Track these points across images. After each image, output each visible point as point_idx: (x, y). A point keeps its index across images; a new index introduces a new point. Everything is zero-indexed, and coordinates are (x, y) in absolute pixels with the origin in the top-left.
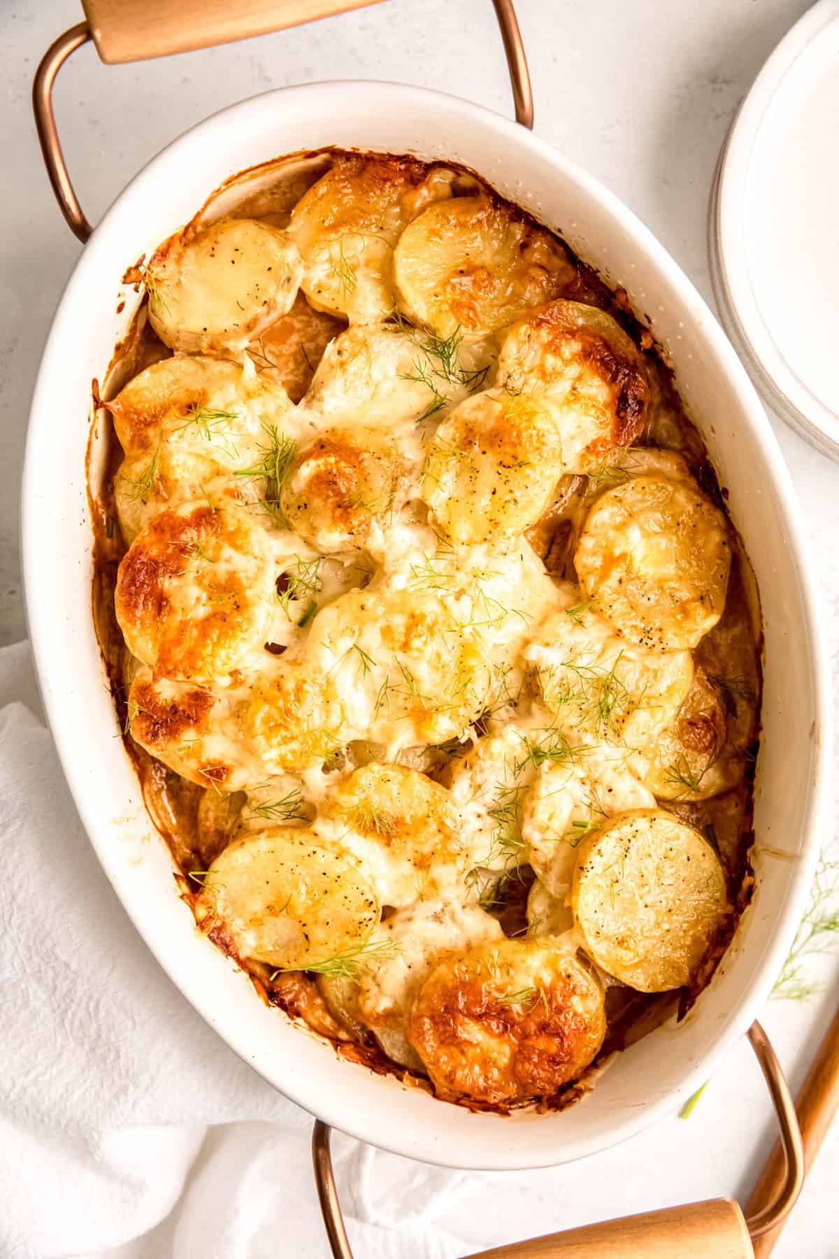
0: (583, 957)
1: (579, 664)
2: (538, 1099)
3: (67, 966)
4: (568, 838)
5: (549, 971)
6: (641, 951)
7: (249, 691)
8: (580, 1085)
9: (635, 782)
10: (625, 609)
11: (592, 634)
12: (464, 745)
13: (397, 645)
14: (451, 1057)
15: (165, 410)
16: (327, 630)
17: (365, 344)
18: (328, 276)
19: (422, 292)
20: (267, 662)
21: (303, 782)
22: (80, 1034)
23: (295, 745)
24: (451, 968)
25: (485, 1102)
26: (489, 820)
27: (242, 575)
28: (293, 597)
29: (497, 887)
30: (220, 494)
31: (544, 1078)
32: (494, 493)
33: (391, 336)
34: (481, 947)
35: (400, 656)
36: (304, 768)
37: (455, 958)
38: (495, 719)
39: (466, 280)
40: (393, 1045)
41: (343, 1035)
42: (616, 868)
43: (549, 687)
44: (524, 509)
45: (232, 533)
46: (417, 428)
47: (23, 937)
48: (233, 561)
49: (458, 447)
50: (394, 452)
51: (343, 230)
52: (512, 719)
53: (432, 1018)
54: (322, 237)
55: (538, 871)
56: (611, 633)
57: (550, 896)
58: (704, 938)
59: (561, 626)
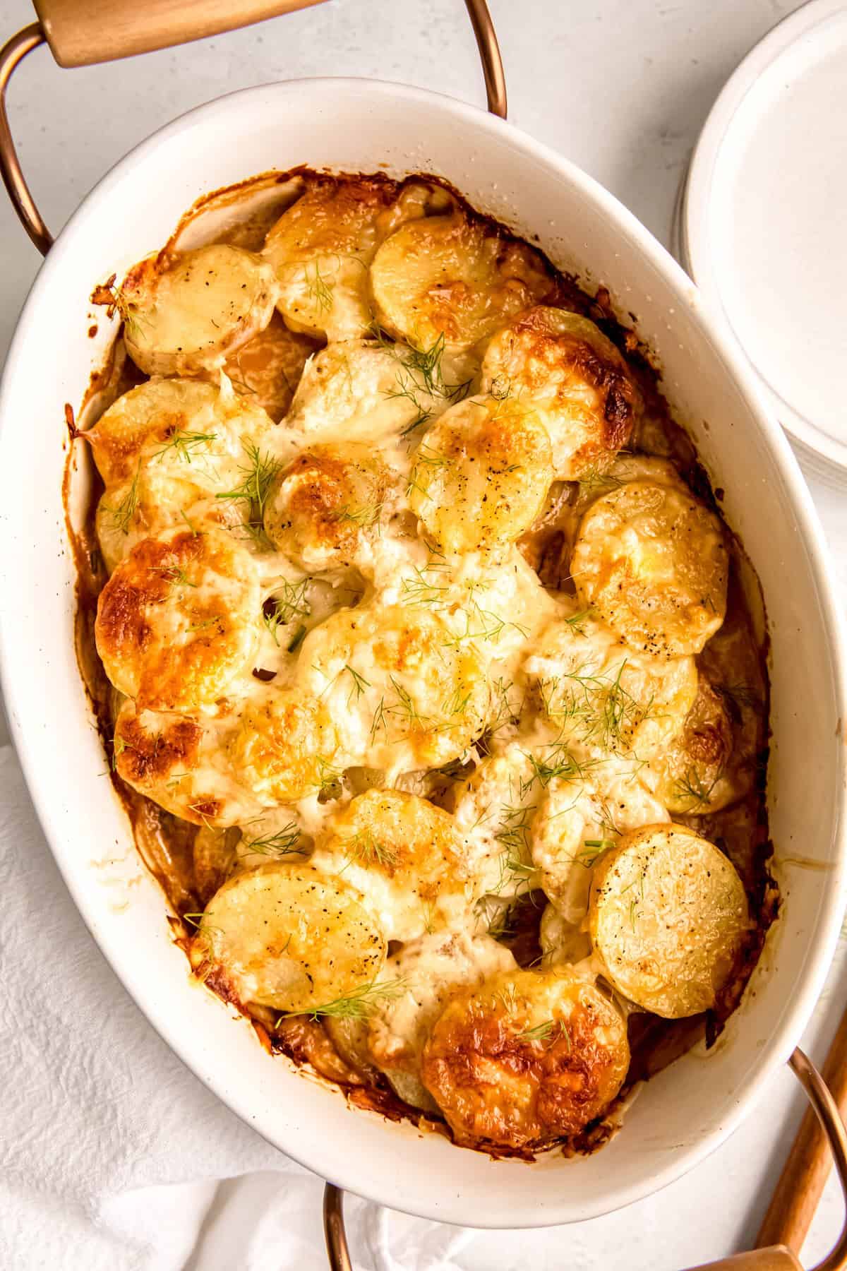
0: (604, 985)
1: (581, 675)
2: (563, 1140)
3: (59, 1020)
4: (581, 859)
5: (569, 1001)
6: (665, 976)
7: (237, 720)
8: (607, 1122)
9: (646, 796)
10: (626, 615)
11: (593, 645)
12: (466, 766)
13: (391, 663)
14: (469, 1101)
15: (143, 437)
16: (317, 652)
17: (345, 361)
18: (305, 295)
19: (401, 305)
20: (255, 689)
21: (299, 814)
22: (75, 1091)
23: (288, 775)
24: (464, 1005)
25: (508, 1146)
26: (496, 845)
27: (226, 599)
28: (282, 621)
29: (507, 915)
30: (202, 519)
31: (568, 1116)
32: (485, 500)
33: (371, 352)
34: (494, 982)
35: (395, 675)
36: (299, 798)
37: (468, 993)
38: (497, 738)
39: (445, 293)
40: (406, 1087)
41: (354, 1078)
42: (635, 889)
43: (553, 701)
44: (517, 514)
45: (215, 557)
46: (402, 441)
47: (13, 990)
48: (216, 584)
49: (445, 455)
50: (378, 463)
51: (317, 251)
52: (514, 737)
53: (447, 1059)
54: (297, 258)
55: (551, 895)
56: (613, 641)
57: (564, 921)
58: (729, 957)
59: (562, 637)
